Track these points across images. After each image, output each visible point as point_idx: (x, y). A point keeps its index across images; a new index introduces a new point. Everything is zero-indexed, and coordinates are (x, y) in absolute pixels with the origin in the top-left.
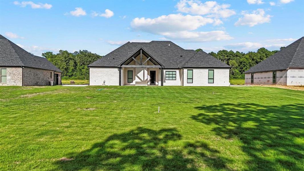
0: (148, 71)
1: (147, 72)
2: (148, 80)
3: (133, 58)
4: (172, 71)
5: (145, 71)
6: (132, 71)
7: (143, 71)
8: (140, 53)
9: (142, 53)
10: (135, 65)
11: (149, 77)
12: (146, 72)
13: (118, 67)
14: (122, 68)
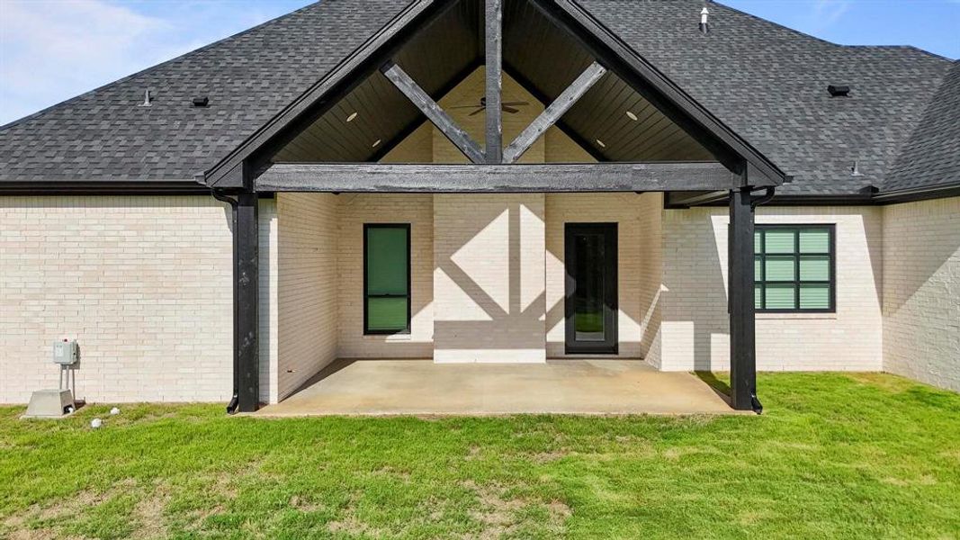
0: (546, 221)
1: (540, 225)
2: (549, 306)
3: (394, 72)
4: (797, 229)
5: (526, 214)
6: (407, 227)
7: (503, 221)
8: (480, 60)
9: (506, 66)
10: (429, 161)
11: (558, 269)
12: (533, 226)
13: (221, 194)
14: (270, 195)
